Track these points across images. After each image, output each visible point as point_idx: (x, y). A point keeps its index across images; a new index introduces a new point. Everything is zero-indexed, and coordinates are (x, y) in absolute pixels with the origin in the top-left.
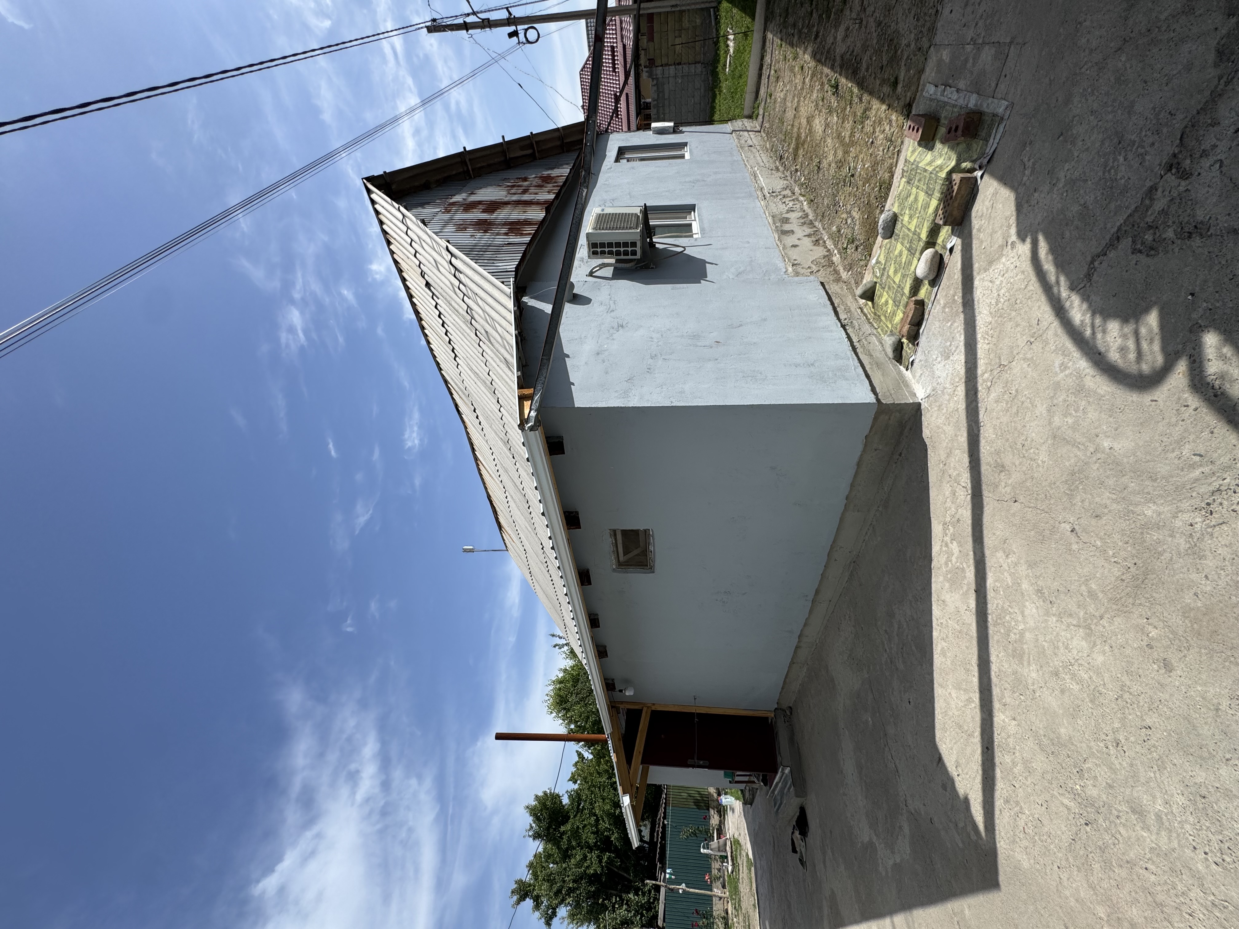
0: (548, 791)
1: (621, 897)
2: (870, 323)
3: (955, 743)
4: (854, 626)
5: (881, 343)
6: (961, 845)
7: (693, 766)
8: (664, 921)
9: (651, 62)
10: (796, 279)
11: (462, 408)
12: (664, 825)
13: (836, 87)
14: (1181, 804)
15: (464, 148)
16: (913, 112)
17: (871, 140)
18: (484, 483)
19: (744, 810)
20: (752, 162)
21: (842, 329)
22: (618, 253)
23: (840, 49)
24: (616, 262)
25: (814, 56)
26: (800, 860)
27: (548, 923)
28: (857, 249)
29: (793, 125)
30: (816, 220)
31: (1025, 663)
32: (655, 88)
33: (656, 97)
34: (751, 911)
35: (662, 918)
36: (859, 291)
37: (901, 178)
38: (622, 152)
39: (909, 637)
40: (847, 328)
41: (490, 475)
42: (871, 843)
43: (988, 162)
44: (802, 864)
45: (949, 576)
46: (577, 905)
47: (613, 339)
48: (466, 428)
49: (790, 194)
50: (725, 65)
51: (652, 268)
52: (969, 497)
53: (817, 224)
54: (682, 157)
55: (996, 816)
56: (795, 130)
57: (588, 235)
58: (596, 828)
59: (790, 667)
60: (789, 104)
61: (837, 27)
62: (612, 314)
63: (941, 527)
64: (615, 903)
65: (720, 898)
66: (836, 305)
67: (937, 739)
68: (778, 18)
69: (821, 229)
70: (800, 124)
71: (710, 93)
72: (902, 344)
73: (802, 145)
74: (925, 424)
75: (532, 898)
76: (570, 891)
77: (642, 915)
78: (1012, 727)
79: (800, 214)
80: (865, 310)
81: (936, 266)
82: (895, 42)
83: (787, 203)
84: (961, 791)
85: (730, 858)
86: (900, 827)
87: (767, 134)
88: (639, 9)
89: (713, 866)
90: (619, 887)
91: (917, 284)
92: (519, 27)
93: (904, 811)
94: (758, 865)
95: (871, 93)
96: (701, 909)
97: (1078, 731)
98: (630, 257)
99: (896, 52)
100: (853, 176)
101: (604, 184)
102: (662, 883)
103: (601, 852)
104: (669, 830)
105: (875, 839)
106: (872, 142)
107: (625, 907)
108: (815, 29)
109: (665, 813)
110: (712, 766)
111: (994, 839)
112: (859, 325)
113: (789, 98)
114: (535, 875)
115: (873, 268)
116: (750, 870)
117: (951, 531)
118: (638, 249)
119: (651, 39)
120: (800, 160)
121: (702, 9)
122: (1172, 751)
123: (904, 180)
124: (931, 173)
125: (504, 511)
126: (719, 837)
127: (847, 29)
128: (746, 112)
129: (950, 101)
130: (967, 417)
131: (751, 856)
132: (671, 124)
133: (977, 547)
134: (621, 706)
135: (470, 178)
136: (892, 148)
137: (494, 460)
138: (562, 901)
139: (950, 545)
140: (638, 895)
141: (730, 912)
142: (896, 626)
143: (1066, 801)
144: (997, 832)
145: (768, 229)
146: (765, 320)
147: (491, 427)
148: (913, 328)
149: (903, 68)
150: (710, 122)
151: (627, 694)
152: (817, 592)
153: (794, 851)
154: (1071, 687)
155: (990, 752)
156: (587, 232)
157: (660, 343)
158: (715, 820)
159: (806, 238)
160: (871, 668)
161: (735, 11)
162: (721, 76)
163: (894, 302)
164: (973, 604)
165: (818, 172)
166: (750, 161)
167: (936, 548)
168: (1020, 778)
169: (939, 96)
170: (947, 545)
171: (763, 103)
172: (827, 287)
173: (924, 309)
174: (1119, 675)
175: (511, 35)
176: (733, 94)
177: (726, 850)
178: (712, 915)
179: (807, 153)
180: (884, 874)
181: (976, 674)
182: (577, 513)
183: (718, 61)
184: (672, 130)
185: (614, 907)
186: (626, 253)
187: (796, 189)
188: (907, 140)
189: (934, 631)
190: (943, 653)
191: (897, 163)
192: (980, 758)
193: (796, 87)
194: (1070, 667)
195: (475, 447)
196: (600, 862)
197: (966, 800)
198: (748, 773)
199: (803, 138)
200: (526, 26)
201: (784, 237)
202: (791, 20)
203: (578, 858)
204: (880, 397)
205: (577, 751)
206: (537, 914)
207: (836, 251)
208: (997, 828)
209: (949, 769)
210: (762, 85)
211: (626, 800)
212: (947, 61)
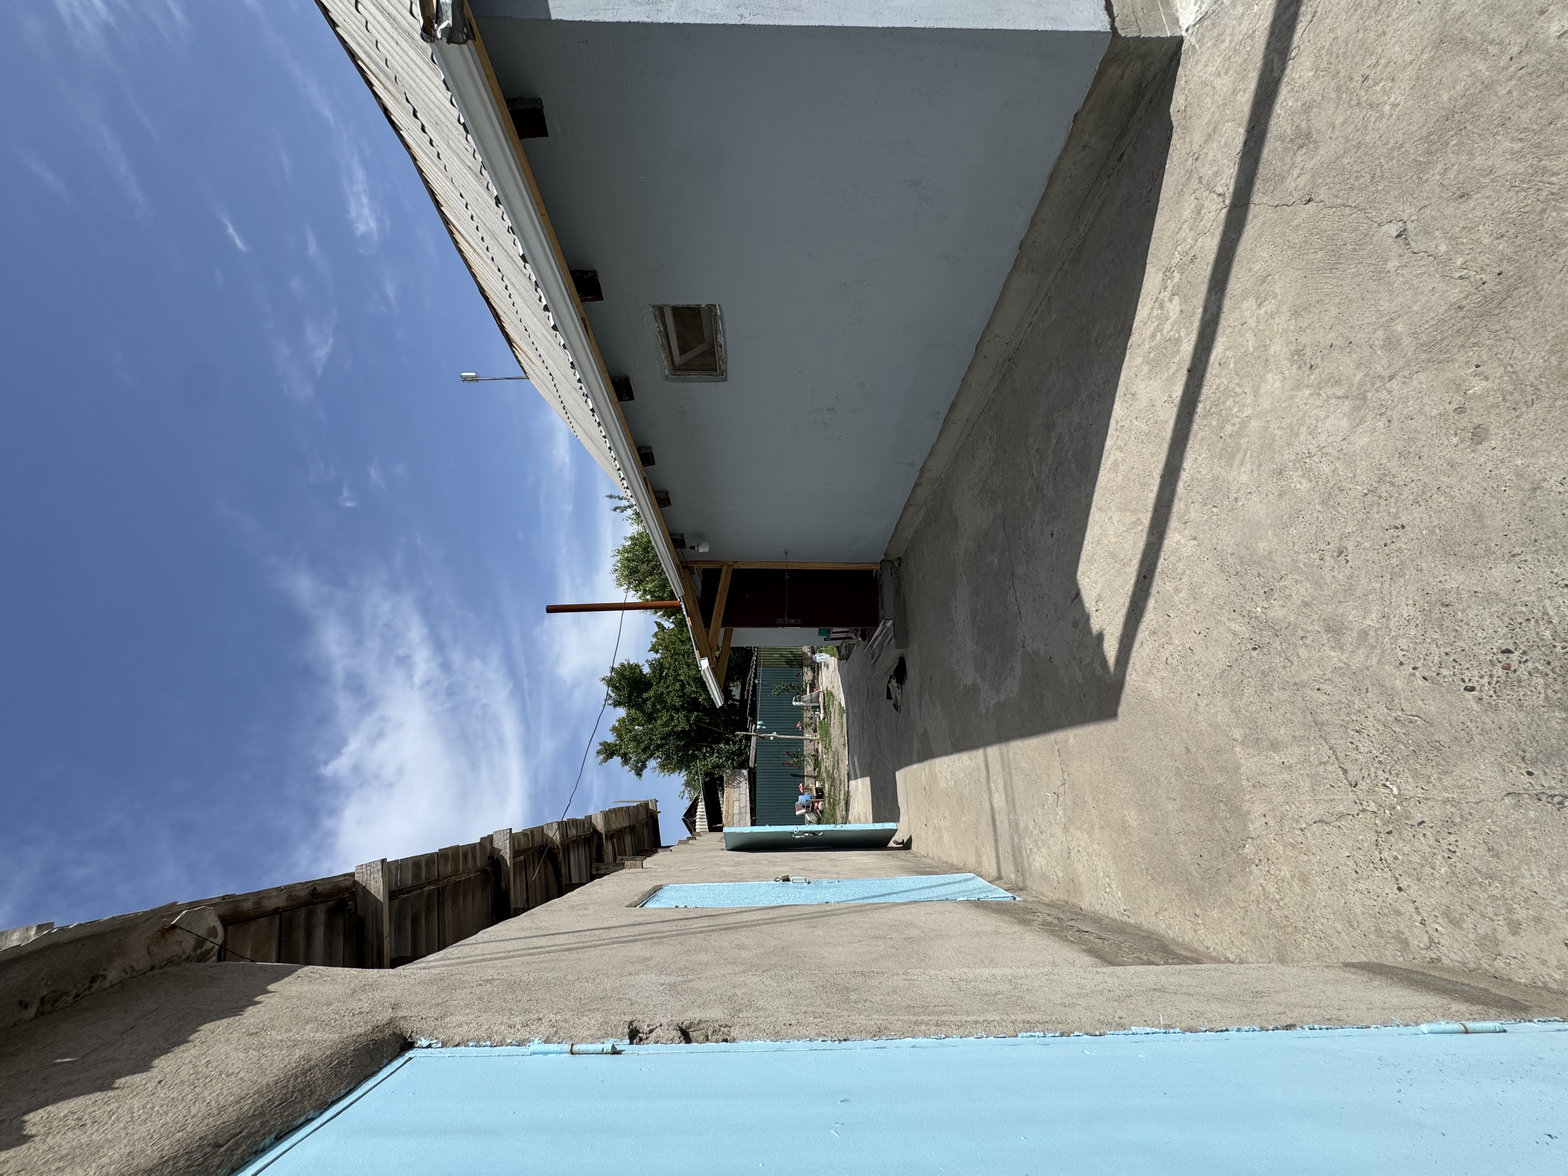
0: (626, 663)
1: (711, 748)
3: (1101, 576)
4: (994, 450)
6: (1080, 680)
7: (783, 626)
8: (755, 762)
11: (395, 113)
12: (755, 685)
14: (1406, 616)
18: (469, 267)
19: (839, 665)
26: (894, 705)
27: (638, 774)
31: (1236, 464)
34: (841, 750)
35: (753, 759)
39: (1070, 453)
41: (475, 251)
42: (975, 685)
44: (896, 709)
45: (1152, 355)
46: (668, 757)
48: (415, 159)
52: (1225, 211)
55: (1135, 649)
58: (682, 692)
59: (905, 510)
63: (1161, 275)
64: (705, 753)
65: (811, 741)
67: (1079, 573)
74: (1180, 82)
75: (619, 755)
76: (658, 747)
77: (733, 760)
78: (1189, 548)
84: (1096, 624)
85: (822, 708)
86: (1012, 669)
89: (805, 715)
90: (710, 740)
93: (1020, 653)
94: (850, 712)
96: (792, 751)
97: (1287, 543)
102: (753, 733)
103: (689, 712)
104: (761, 688)
105: (979, 681)
107: (716, 755)
109: (755, 674)
110: (806, 623)
111: (1125, 672)
114: (620, 736)
116: (842, 717)
117: (1176, 280)
122: (1425, 553)
125: (508, 312)
126: (811, 691)
130: (1269, 44)
131: (843, 704)
133: (1213, 298)
134: (696, 566)
137: (472, 218)
138: (651, 756)
139: (1167, 304)
140: (729, 745)
141: (820, 751)
142: (1054, 441)
143: (1234, 626)
144: (1130, 665)
147: (448, 145)
151: (701, 550)
152: (953, 407)
153: (889, 697)
154: (1298, 486)
155: (1147, 580)
158: (808, 676)
160: (1009, 500)
164: (1178, 390)
167: (1143, 312)
168: (1180, 606)
170: (1161, 306)
174: (1384, 461)
177: (818, 701)
178: (802, 755)
180: (984, 712)
181: (1156, 488)
182: (594, 273)
185: (704, 756)
189: (1108, 439)
190: (1115, 466)
192: (1131, 589)
194: (1307, 460)
195: (438, 197)
196: (688, 720)
197: (1100, 637)
198: (846, 629)
203: (664, 719)
204: (1117, 24)
205: (656, 622)
206: (627, 768)
208: (1131, 662)
209: (1087, 605)
211: (704, 664)
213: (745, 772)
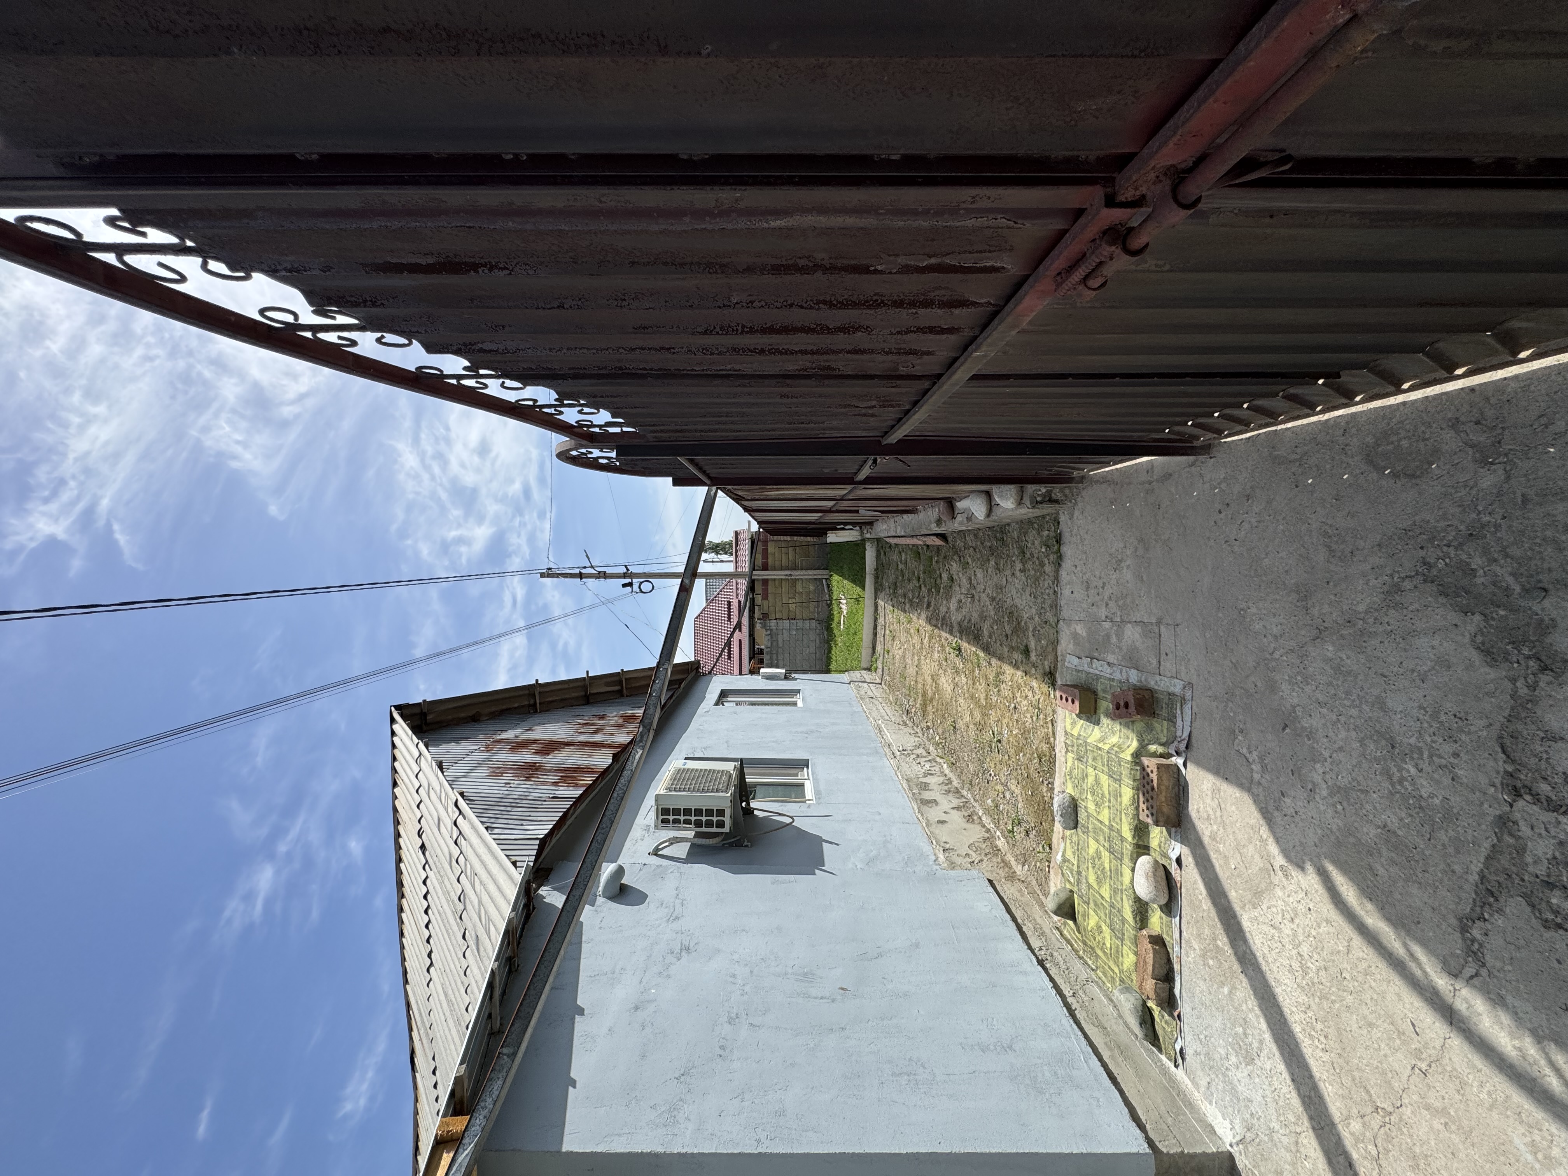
2: (1081, 958)
5: (1111, 1000)
9: (765, 616)
10: (952, 873)
11: (419, 1060)
13: (959, 650)
15: (537, 681)
16: (1059, 682)
17: (1013, 705)
20: (875, 714)
21: (1039, 967)
22: (698, 824)
23: (956, 617)
24: (695, 837)
25: (929, 621)
28: (1027, 834)
29: (916, 682)
30: (963, 789)
32: (769, 637)
33: (769, 645)
36: (1051, 904)
37: (1066, 753)
38: (724, 695)
40: (1048, 966)
43: (1187, 747)
47: (669, 976)
49: (924, 754)
50: (839, 623)
51: (747, 846)
53: (964, 793)
54: (795, 704)
56: (920, 686)
57: (658, 797)
60: (909, 661)
61: (948, 598)
62: (675, 925)
66: (1019, 921)
68: (887, 590)
69: (972, 801)
70: (924, 680)
71: (826, 646)
72: (1150, 1010)
73: (931, 701)
79: (942, 779)
80: (1065, 932)
81: (1164, 883)
82: (1015, 614)
83: (923, 764)
87: (889, 687)
88: (752, 575)
91: (1141, 910)
92: (634, 580)
95: (1000, 658)
98: (714, 830)
99: (1019, 623)
100: (999, 741)
101: (698, 729)
106: (1015, 708)
108: (926, 600)
112: (1065, 962)
113: (908, 655)
115: (1061, 868)
118: (727, 820)
119: (765, 597)
120: (931, 717)
121: (815, 579)
123: (1070, 755)
124: (1108, 752)
127: (960, 601)
128: (864, 665)
129: (1102, 674)
132: (783, 671)
135: (536, 711)
136: (1041, 716)
145: (903, 797)
146: (917, 945)
148: (1161, 985)
149: (1031, 638)
150: (828, 671)
156: (657, 792)
157: (747, 989)
159: (955, 811)
161: (845, 582)
162: (836, 631)
163: (1112, 930)
165: (955, 733)
166: (874, 714)
169: (1086, 668)
171: (881, 658)
172: (998, 887)
173: (1168, 953)
175: (624, 585)
176: (849, 648)
179: (937, 710)
183: (833, 620)
184: (783, 677)
186: (709, 824)
187: (931, 748)
188: (1060, 710)
191: (1054, 734)
193: (914, 647)
199: (930, 695)
200: (642, 580)
201: (925, 808)
202: (900, 591)
204: (1152, 1136)
207: (998, 833)
210: (878, 642)
212: (1084, 634)
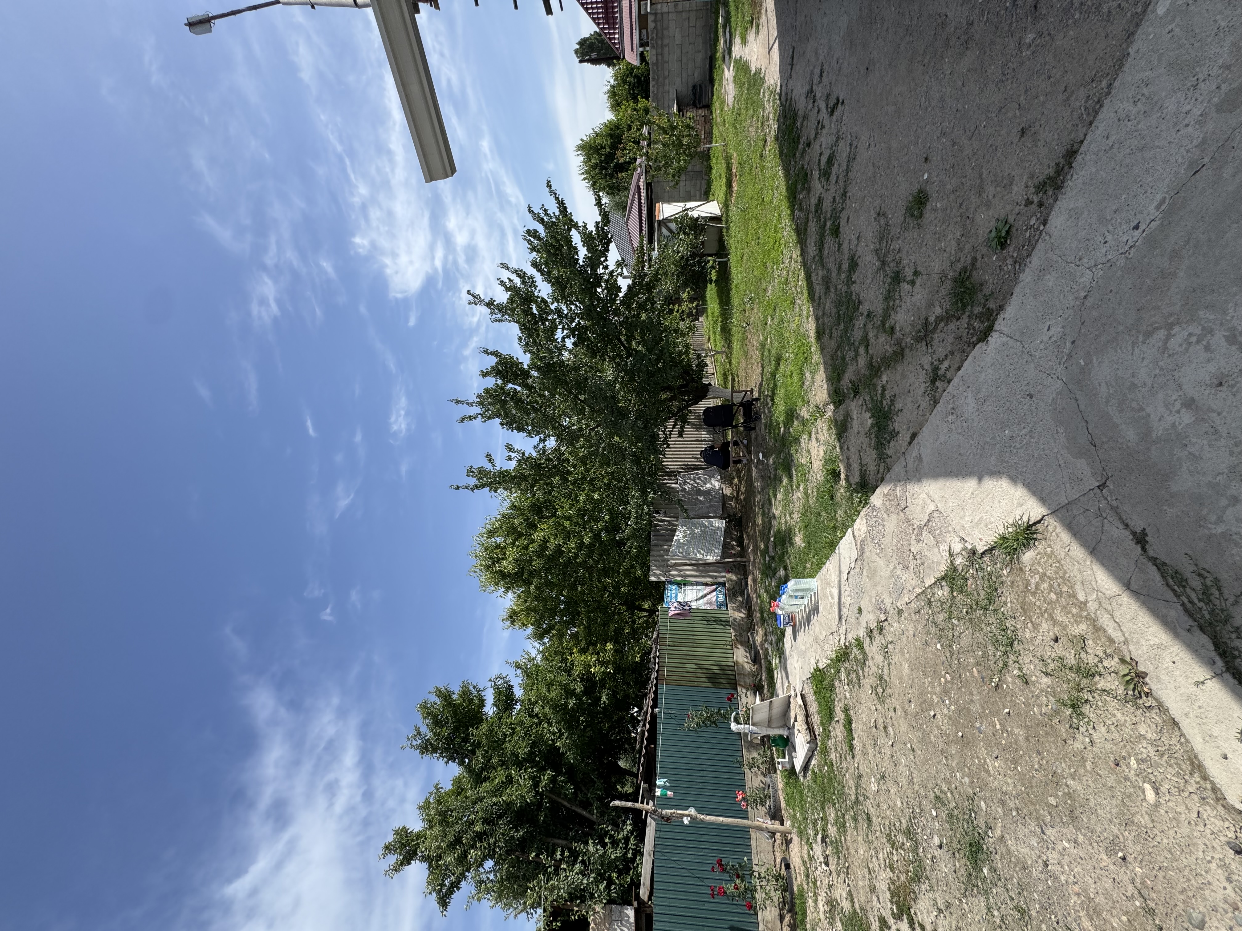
1: (571, 851)
8: (651, 889)
12: (654, 717)
27: (444, 902)
35: (648, 883)
64: (560, 860)
75: (424, 859)
77: (610, 882)
90: (570, 833)
96: (730, 861)
103: (538, 770)
104: (661, 721)
107: (578, 867)
109: (655, 700)
140: (604, 847)
185: (557, 867)
203: (498, 782)
206: (429, 887)
213: (630, 912)
